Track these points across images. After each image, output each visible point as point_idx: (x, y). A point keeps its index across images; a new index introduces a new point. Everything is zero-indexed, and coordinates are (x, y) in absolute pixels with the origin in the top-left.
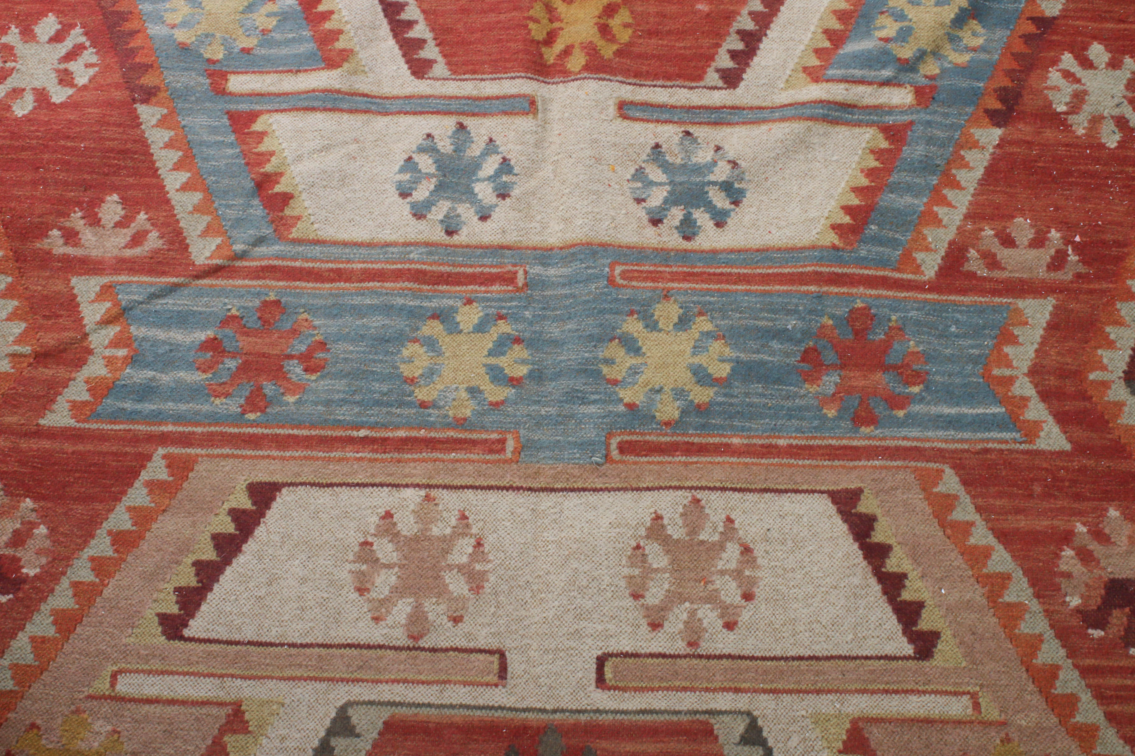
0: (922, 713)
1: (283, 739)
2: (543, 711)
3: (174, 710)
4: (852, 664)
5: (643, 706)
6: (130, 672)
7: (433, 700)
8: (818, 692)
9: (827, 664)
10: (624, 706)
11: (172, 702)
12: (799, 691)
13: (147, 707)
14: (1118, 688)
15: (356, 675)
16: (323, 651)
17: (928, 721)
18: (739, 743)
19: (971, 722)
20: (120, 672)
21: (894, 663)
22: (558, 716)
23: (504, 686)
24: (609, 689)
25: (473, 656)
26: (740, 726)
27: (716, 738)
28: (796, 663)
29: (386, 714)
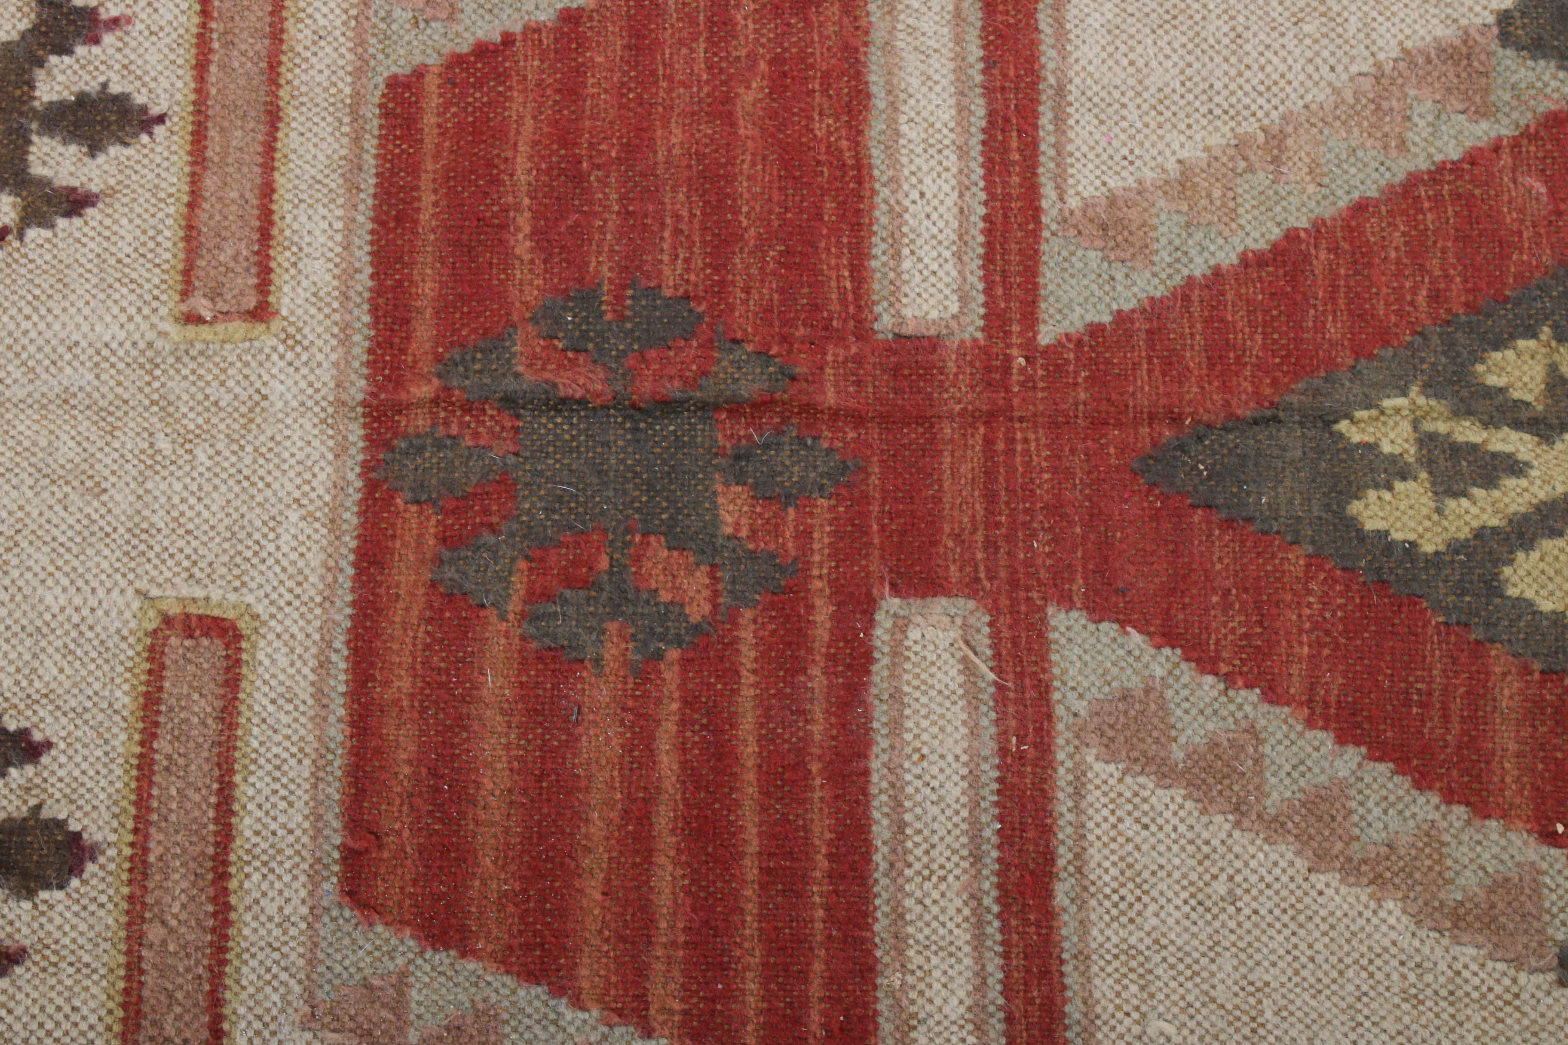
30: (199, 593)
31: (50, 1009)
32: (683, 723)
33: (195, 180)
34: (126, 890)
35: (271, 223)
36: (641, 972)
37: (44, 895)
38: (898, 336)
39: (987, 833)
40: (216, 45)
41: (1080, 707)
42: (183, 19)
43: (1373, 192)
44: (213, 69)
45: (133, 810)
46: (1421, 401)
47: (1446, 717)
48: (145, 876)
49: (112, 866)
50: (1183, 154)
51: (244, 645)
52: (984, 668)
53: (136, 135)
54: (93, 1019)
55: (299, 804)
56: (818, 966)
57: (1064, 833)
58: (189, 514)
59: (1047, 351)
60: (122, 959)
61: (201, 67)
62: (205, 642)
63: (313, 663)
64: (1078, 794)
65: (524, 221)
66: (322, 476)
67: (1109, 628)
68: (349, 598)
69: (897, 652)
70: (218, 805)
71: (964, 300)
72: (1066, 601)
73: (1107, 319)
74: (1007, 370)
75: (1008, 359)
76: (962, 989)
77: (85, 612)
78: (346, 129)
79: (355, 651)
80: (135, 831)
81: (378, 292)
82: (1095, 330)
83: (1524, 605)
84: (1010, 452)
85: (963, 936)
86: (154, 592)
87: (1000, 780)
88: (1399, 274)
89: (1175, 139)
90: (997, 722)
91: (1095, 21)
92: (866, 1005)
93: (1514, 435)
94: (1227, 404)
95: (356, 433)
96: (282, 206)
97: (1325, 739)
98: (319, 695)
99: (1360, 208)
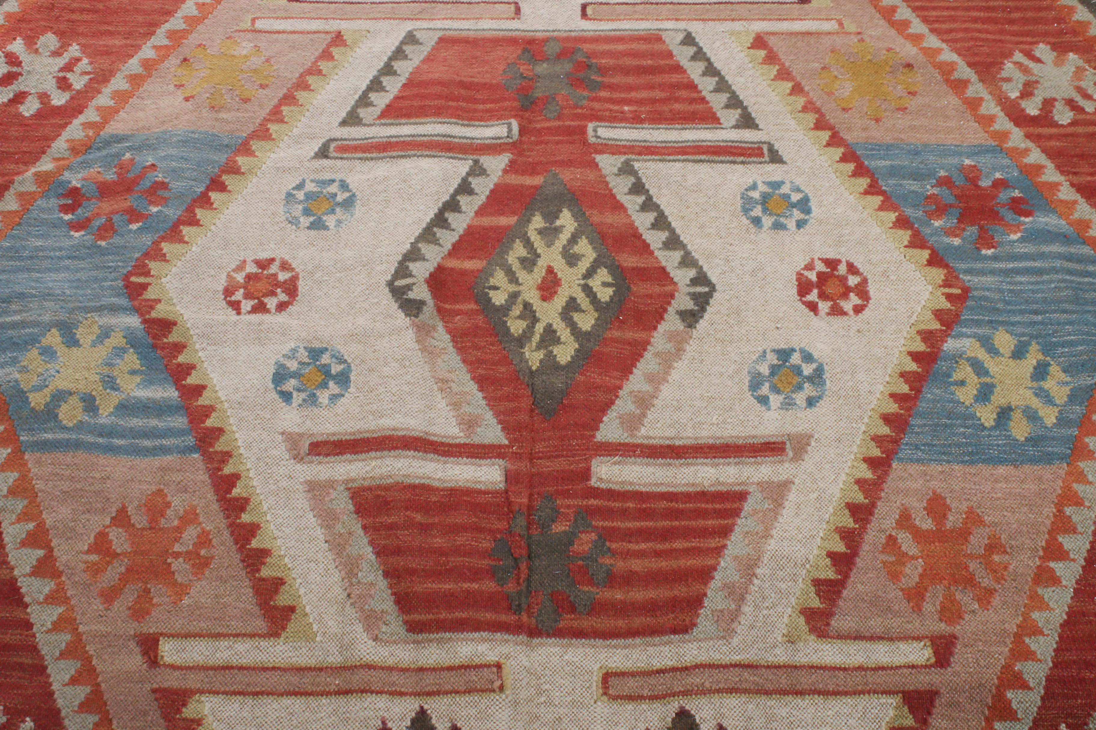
0: (804, 29)
1: (371, 48)
2: (547, 31)
3: (296, 36)
4: (755, 6)
5: (614, 28)
6: (264, 18)
7: (471, 27)
8: (733, 20)
9: (738, 6)
10: (601, 28)
11: (294, 32)
12: (719, 20)
13: (277, 35)
14: (936, 17)
15: (417, 16)
16: (394, 5)
17: (809, 34)
18: (680, 44)
19: (838, 33)
20: (258, 18)
21: (784, 6)
22: (556, 33)
23: (519, 19)
24: (591, 20)
25: (496, 6)
26: (681, 36)
27: (664, 42)
28: (717, 6)
29: (440, 34)
30: (595, 684)
31: (735, 714)
32: (630, 542)
33: (446, 693)
34: (694, 696)
35: (463, 665)
36: (708, 549)
37: (698, 721)
38: (506, 482)
39: (662, 462)
40: (394, 689)
41: (626, 435)
42: (383, 699)
43: (459, 358)
44: (403, 690)
45: (667, 699)
46: (526, 349)
47: (623, 349)
48: (688, 690)
49: (686, 701)
50: (445, 405)
51: (610, 671)
52: (615, 459)
53: (428, 715)
54: (737, 702)
55: (662, 649)
56: (703, 505)
57: (662, 442)
58: (566, 690)
59: (510, 442)
60: (716, 695)
61: (402, 694)
62: (610, 683)
63: (615, 650)
64: (651, 438)
65: (466, 585)
66: (552, 650)
67: (601, 425)
68: (593, 640)
69: (609, 482)
70: (664, 673)
71: (493, 465)
72: (594, 436)
73: (500, 426)
74: (516, 453)
75: (513, 453)
76: (707, 469)
77: (602, 719)
78: (426, 645)
79: (610, 638)
80: (674, 696)
81: (489, 630)
82: (503, 429)
83: (593, 326)
84: (543, 452)
85: (692, 468)
86: (595, 697)
87: (647, 458)
88: (486, 353)
89: (439, 406)
90: (631, 457)
91: (402, 420)
92: (713, 494)
93: (537, 327)
94: (528, 396)
95: (536, 641)
96: (457, 662)
97: (631, 377)
98: (625, 647)
99: (464, 361)
